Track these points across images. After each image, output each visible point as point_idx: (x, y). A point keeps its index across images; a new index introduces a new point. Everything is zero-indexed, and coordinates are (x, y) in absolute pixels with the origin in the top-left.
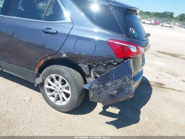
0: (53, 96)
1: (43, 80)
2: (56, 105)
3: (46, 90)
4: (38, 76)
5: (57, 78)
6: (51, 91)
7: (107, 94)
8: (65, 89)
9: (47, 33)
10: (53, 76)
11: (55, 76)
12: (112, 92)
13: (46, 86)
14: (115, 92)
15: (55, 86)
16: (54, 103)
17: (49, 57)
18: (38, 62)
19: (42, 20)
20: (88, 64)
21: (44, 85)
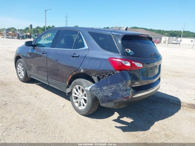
0: (77, 103)
1: (71, 90)
2: (79, 109)
3: (73, 98)
4: (68, 87)
5: (79, 88)
6: (76, 98)
7: (103, 95)
8: (84, 96)
9: (73, 57)
10: (77, 86)
11: (79, 86)
12: (108, 94)
13: (73, 95)
14: (110, 94)
15: (78, 94)
16: (78, 107)
17: (74, 73)
18: (68, 77)
19: (72, 49)
20: (97, 76)
21: (72, 94)
